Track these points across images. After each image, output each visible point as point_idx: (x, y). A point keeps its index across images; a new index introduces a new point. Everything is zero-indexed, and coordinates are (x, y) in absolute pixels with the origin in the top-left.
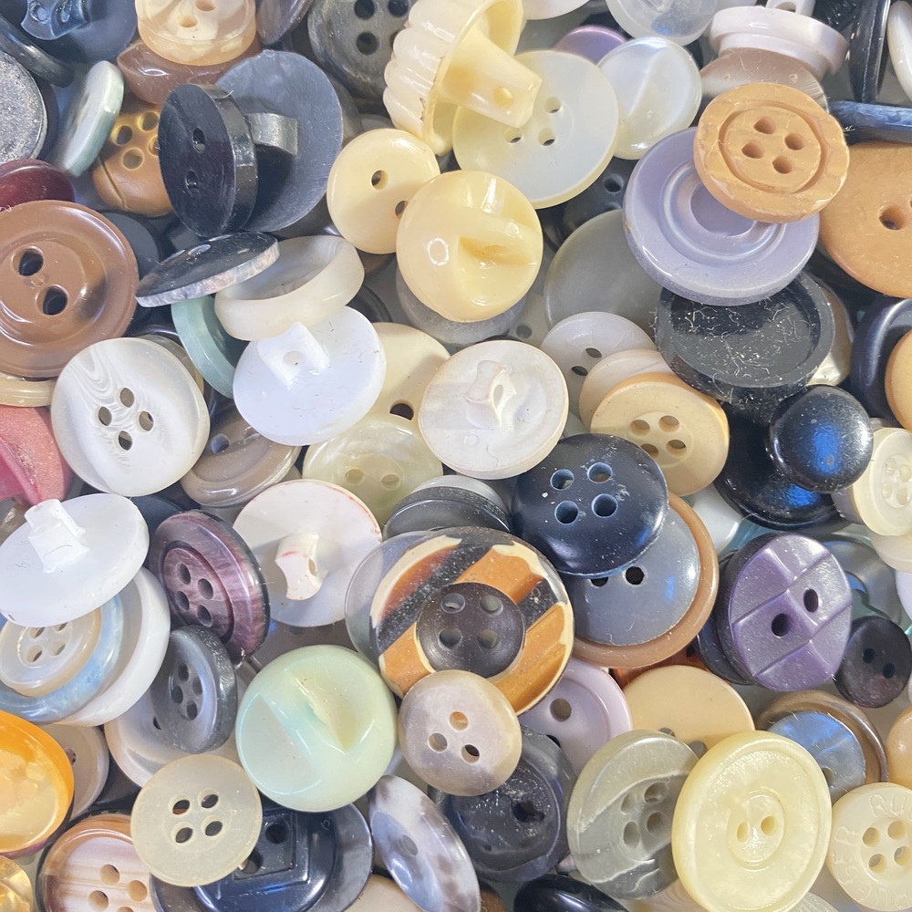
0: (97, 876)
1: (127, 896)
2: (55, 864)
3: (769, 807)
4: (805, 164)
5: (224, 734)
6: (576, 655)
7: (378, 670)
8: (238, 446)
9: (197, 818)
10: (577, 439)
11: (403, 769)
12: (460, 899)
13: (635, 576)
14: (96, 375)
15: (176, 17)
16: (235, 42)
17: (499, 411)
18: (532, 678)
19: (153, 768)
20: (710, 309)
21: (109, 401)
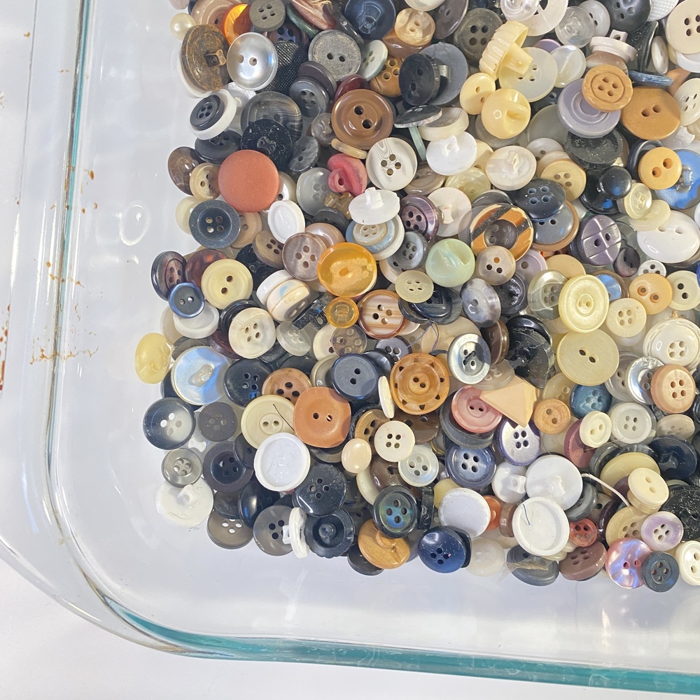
0: (375, 308)
1: (386, 315)
2: (364, 303)
3: (589, 298)
4: (618, 93)
5: (421, 267)
6: (531, 248)
7: (470, 247)
8: (423, 177)
9: (415, 286)
10: (537, 180)
11: (476, 275)
12: (495, 311)
13: (553, 222)
14: (384, 149)
15: (408, 28)
16: (429, 38)
17: (514, 168)
18: (519, 251)
20: (583, 139)
21: (387, 158)
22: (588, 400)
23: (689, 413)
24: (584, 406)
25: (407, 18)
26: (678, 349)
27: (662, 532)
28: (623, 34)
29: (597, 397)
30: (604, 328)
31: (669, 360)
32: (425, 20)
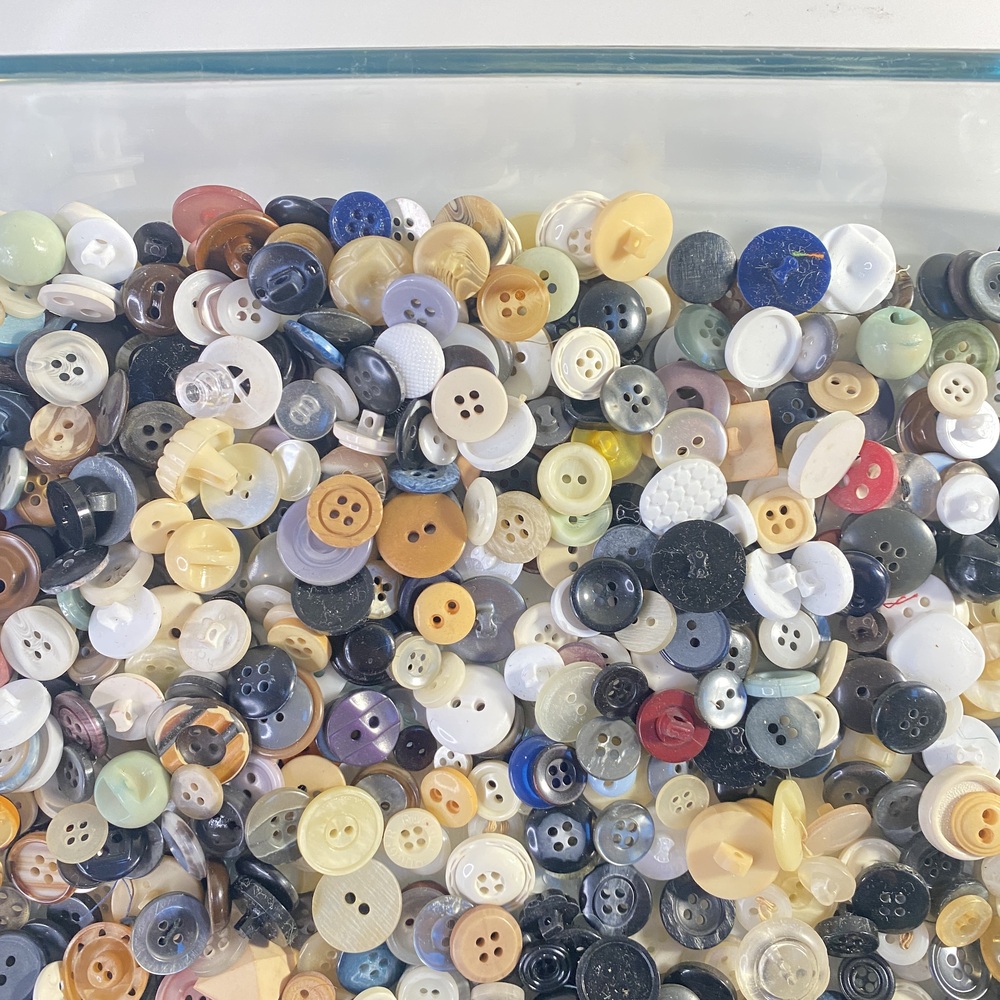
0: (34, 860)
1: (48, 869)
2: (13, 856)
3: (350, 822)
4: (360, 518)
5: (89, 793)
6: (252, 753)
7: (160, 763)
8: (92, 657)
9: (78, 833)
10: (258, 649)
12: (195, 866)
13: (280, 717)
14: (21, 625)
15: (52, 435)
16: (83, 448)
17: (214, 642)
18: (231, 766)
19: (57, 810)
20: (319, 587)
21: (29, 637)
22: (364, 968)
23: (513, 978)
24: (357, 978)
25: (51, 418)
26: (491, 882)
29: (378, 961)
30: (381, 855)
31: (479, 897)
32: (78, 416)
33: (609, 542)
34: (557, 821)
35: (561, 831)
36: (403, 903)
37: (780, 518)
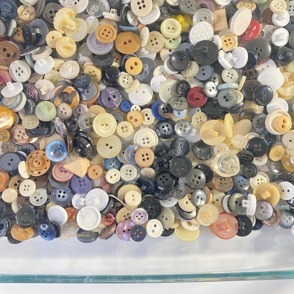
0: (18, 132)
1: (22, 135)
2: (13, 131)
3: (107, 123)
4: (110, 35)
5: (34, 113)
7: (54, 104)
8: (35, 76)
9: (31, 122)
11: (57, 116)
12: (64, 130)
13: (88, 92)
14: (15, 65)
15: (24, 13)
16: (32, 17)
17: (69, 70)
18: (74, 105)
20: (99, 56)
21: (17, 69)
22: (111, 164)
23: (152, 167)
24: (109, 167)
25: (23, 9)
26: (146, 141)
27: (140, 217)
28: (114, 10)
29: (115, 163)
30: (116, 133)
31: (143, 145)
32: (31, 9)
33: (181, 47)
34: (164, 124)
35: (165, 127)
36: (122, 147)
37: (228, 42)
